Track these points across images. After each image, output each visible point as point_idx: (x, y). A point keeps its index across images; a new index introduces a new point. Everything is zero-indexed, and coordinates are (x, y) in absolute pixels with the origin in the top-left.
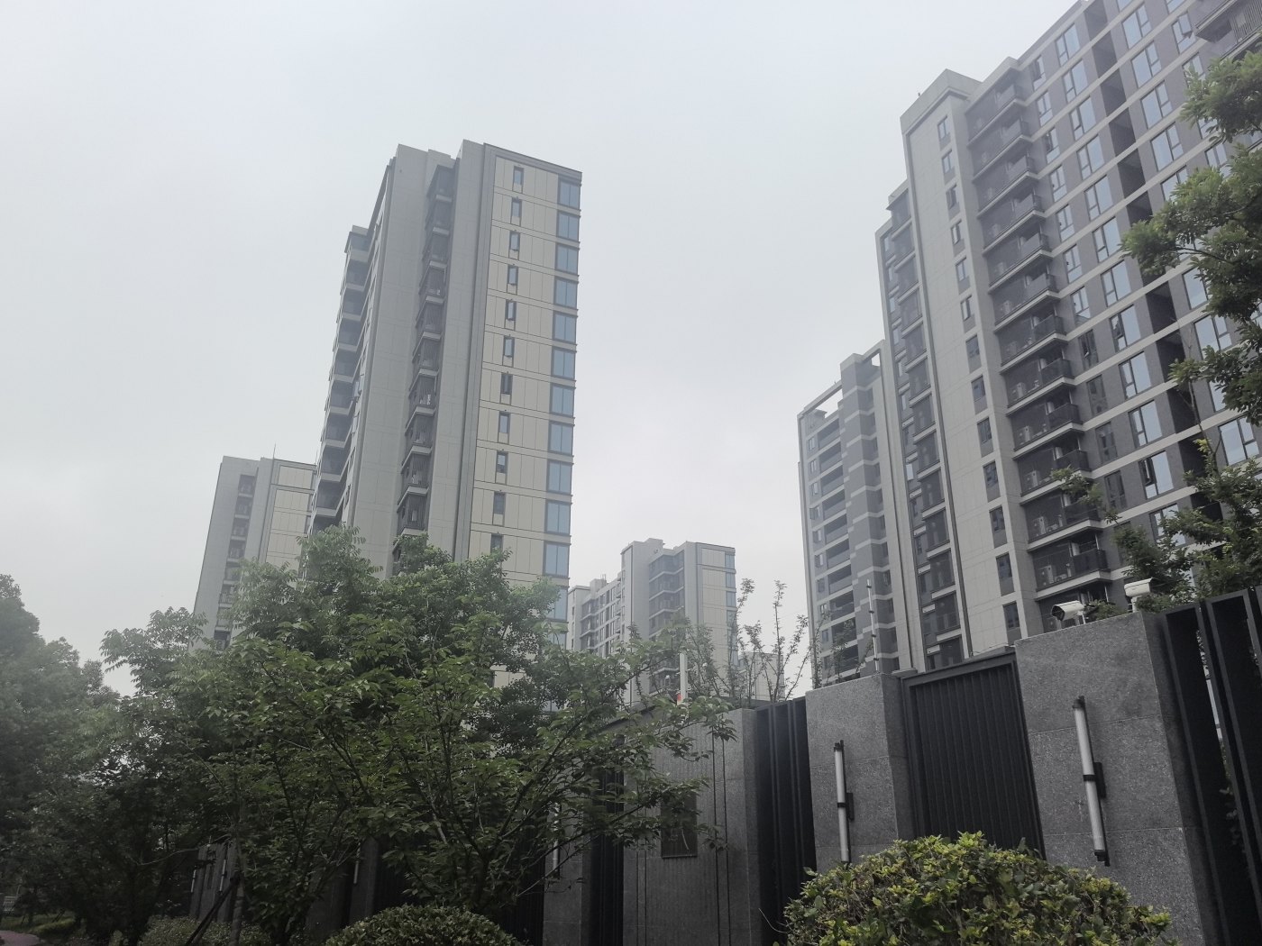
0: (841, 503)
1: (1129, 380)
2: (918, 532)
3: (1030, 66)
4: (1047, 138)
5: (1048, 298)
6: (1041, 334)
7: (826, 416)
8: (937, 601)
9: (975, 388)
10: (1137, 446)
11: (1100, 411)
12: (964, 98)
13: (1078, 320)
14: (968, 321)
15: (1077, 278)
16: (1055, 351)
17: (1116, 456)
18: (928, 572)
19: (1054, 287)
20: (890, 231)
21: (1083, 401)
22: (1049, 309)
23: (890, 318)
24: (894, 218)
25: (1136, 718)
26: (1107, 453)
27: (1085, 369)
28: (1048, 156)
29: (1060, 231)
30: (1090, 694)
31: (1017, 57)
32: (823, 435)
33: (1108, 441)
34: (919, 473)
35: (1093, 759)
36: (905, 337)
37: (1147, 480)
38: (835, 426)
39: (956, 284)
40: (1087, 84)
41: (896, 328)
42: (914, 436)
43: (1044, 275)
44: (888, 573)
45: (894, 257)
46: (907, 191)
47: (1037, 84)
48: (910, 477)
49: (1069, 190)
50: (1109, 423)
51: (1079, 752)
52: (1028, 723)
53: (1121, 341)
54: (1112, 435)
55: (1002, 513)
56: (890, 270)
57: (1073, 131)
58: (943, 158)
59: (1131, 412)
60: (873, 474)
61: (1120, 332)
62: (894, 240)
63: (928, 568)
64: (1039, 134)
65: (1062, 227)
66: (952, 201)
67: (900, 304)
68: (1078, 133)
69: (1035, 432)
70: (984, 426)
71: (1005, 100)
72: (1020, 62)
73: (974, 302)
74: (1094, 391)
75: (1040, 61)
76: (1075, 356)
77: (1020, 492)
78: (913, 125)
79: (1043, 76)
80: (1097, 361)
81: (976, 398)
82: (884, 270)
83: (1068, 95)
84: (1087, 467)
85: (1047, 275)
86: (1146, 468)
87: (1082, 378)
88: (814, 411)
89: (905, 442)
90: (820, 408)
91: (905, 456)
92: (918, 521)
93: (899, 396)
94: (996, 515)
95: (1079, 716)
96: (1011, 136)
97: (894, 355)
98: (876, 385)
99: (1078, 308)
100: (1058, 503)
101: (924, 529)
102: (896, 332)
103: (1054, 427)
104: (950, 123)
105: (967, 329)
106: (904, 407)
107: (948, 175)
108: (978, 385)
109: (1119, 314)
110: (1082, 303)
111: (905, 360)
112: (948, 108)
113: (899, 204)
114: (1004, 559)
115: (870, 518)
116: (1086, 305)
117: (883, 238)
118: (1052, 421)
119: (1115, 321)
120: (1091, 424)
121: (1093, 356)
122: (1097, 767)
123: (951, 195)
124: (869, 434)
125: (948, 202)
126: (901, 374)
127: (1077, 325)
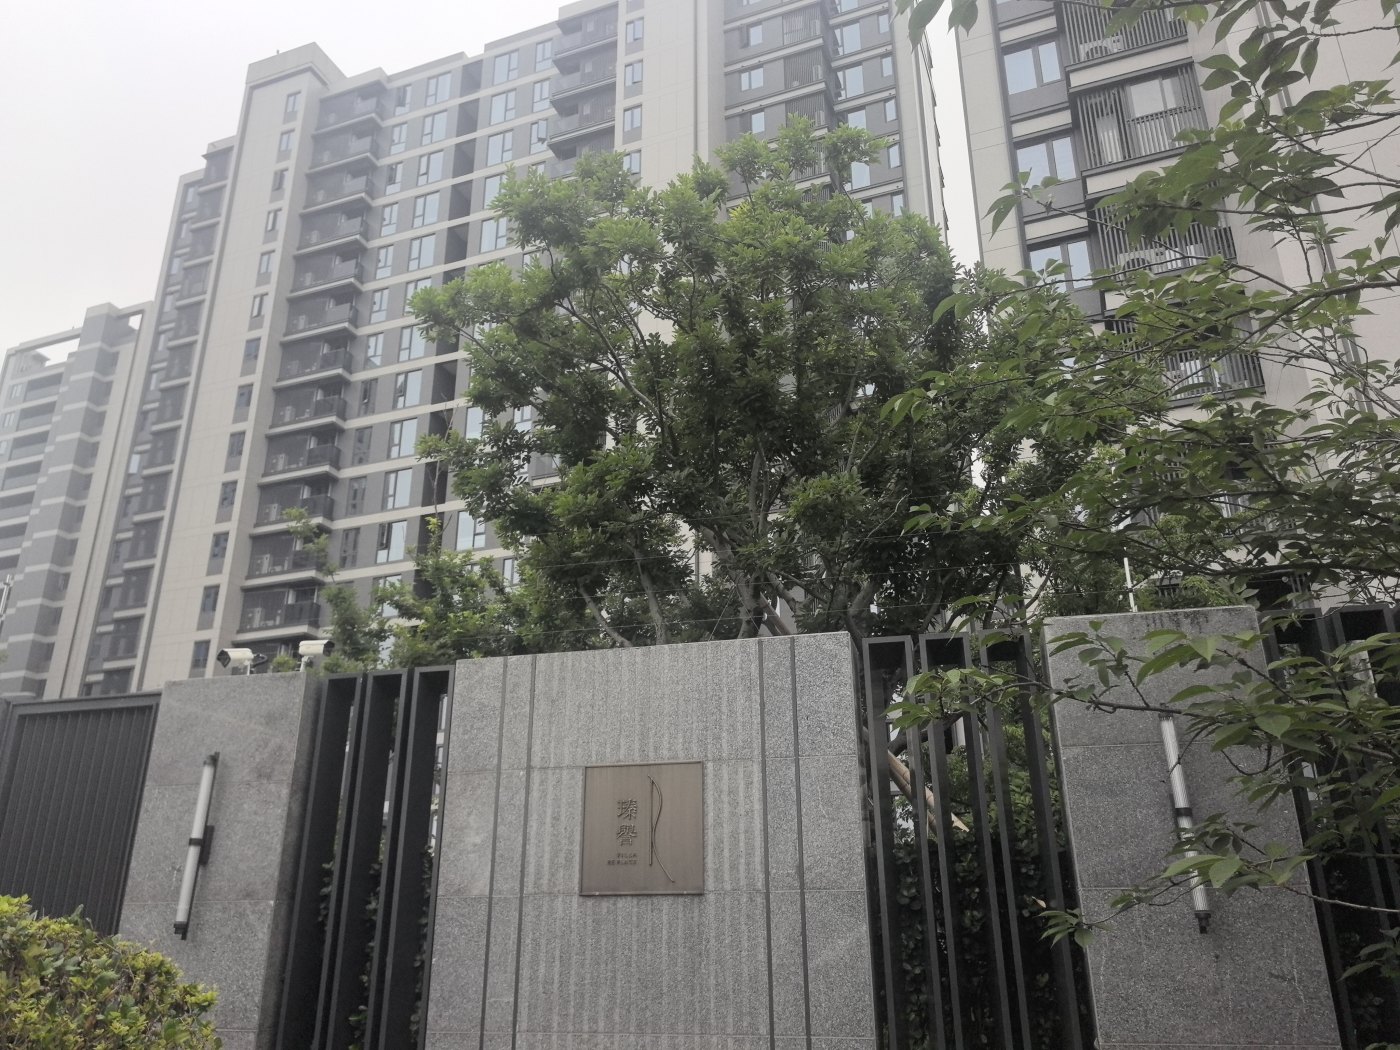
0: (32, 476)
1: (396, 441)
2: (121, 536)
3: (399, 89)
4: (392, 169)
5: (345, 330)
6: (327, 363)
7: (48, 364)
8: (118, 622)
9: (241, 395)
10: (383, 508)
11: (361, 461)
12: (324, 83)
13: (368, 363)
14: (256, 320)
15: (379, 322)
16: (336, 386)
17: (361, 513)
18: (118, 586)
19: (355, 321)
20: (198, 183)
21: (347, 447)
22: (342, 341)
23: (167, 279)
24: (208, 169)
25: (265, 782)
26: (354, 506)
27: (359, 416)
28: (389, 187)
29: (377, 268)
30: (227, 752)
31: (389, 73)
32: (35, 386)
33: (359, 496)
34: (145, 468)
35: (206, 822)
36: (179, 309)
37: (382, 544)
38: (55, 380)
39: (255, 276)
40: (444, 138)
41: (172, 293)
42: (154, 424)
43: (348, 305)
44: (67, 576)
45: (194, 214)
46: (230, 149)
47: (399, 110)
48: (133, 469)
49: (398, 231)
50: (365, 477)
51: (194, 813)
52: (149, 772)
53: (401, 399)
54: (364, 490)
55: (226, 540)
56: (185, 226)
57: (419, 175)
58: (282, 134)
59: (388, 473)
60: (87, 453)
61: (402, 391)
62: (201, 194)
63: (120, 580)
64: (385, 161)
65: (381, 265)
66: (278, 186)
67: (186, 269)
68: (422, 180)
69: (290, 464)
70: (237, 439)
71: (364, 109)
72: (390, 79)
73: (269, 303)
74: (360, 440)
75: (409, 89)
76: (353, 399)
77: (254, 521)
78: (262, 80)
79: (407, 106)
80: (373, 412)
81: (238, 405)
82: (179, 223)
83: (425, 138)
84: (330, 516)
85: (351, 307)
86: (385, 533)
87: (353, 424)
88: (33, 353)
89: (140, 426)
90: (42, 351)
91: (135, 443)
92: (126, 523)
93: (150, 373)
94: (220, 540)
95: (207, 773)
96: (358, 148)
97: (159, 322)
98: (126, 351)
99: (371, 352)
100: (290, 543)
101: (130, 534)
102: (169, 299)
103: (310, 463)
104: (301, 100)
105: (251, 328)
106: (152, 387)
107: (283, 155)
108: (245, 393)
109: (407, 373)
110: (375, 348)
111: (170, 334)
112: (305, 83)
113: (218, 157)
114: (213, 591)
115: (66, 505)
116: (379, 352)
117: (188, 186)
118: (310, 457)
119: (401, 379)
120: (347, 473)
121: (371, 405)
122: (209, 831)
123: (280, 177)
124: (98, 403)
125: (274, 184)
126: (160, 348)
127: (364, 369)
